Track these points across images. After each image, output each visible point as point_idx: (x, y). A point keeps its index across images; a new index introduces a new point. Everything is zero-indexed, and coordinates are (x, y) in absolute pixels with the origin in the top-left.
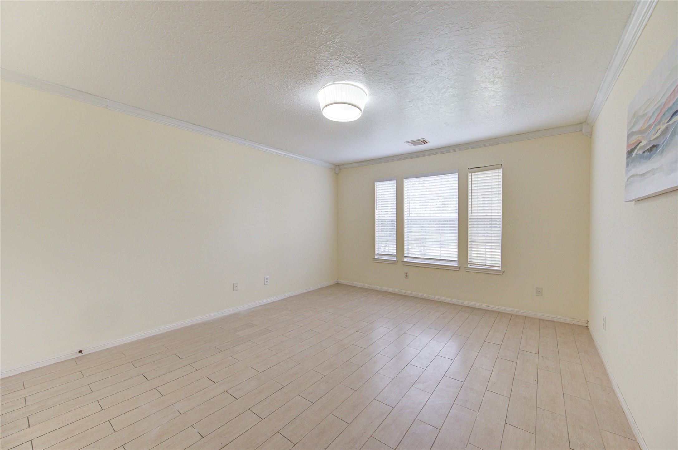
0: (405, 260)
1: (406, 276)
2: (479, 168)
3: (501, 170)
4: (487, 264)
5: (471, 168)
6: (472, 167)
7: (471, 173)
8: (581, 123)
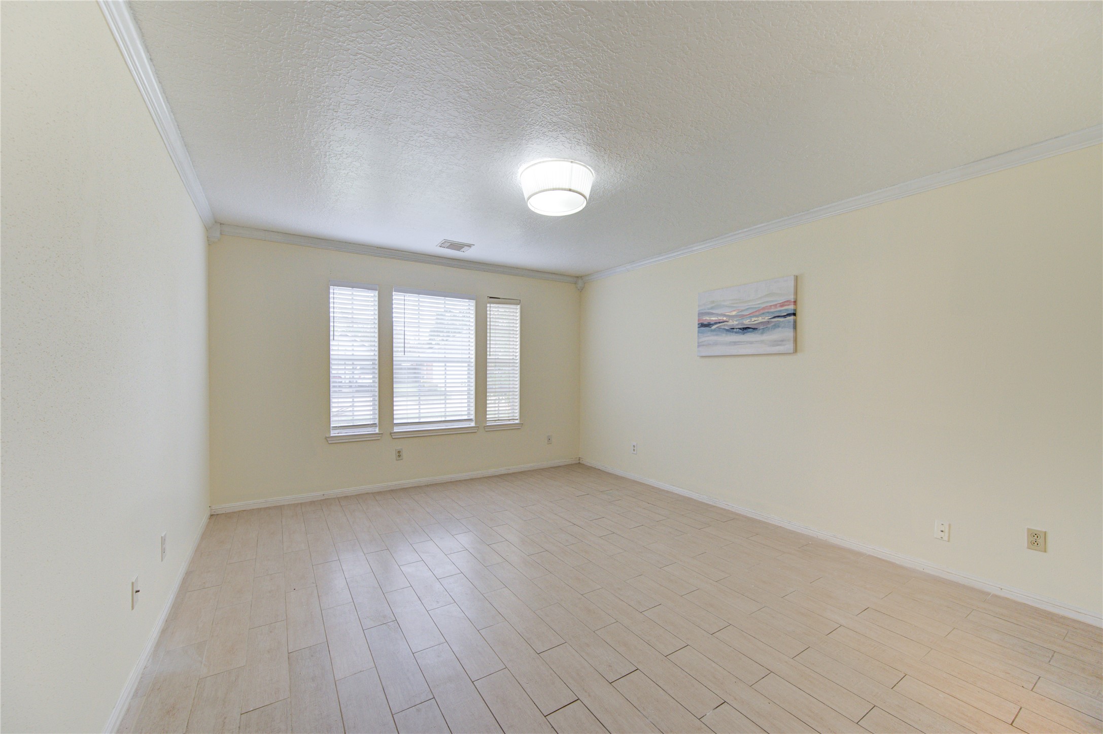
0: (396, 429)
1: (399, 456)
2: (498, 299)
3: (519, 307)
4: (500, 419)
5: (491, 298)
6: (491, 296)
7: (490, 303)
8: (578, 277)
